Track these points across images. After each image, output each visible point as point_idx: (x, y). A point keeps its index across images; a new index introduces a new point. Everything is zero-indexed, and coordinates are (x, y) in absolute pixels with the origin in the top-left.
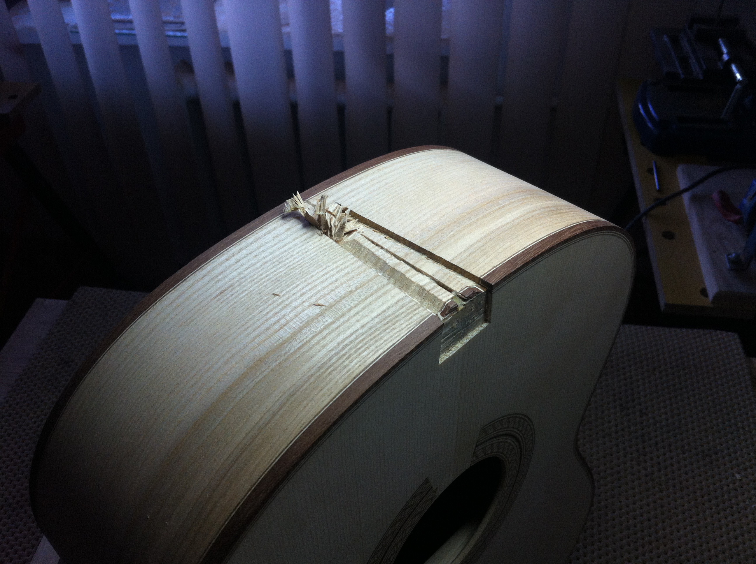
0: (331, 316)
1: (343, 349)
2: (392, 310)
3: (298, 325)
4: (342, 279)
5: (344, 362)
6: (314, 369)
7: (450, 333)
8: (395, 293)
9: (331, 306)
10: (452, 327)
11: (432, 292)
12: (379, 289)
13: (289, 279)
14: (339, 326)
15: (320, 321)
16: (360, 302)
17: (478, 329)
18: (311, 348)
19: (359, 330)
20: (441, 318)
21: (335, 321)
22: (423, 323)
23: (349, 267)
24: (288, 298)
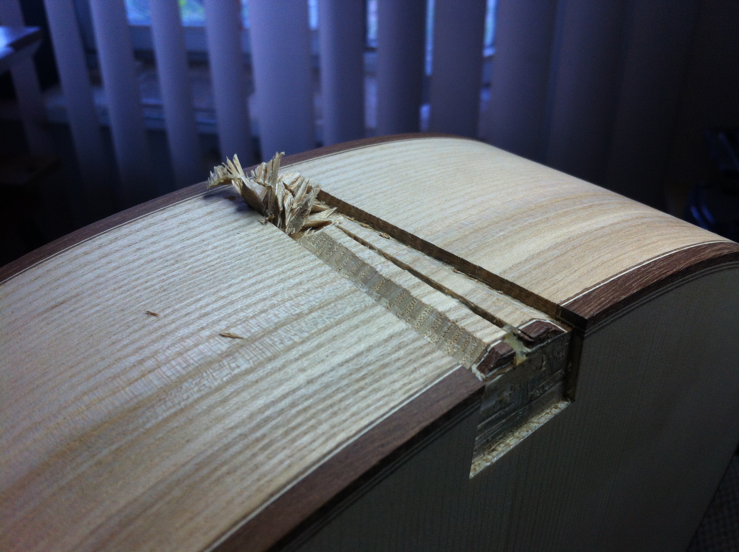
0: (248, 358)
1: (259, 426)
2: (377, 352)
3: (178, 372)
4: (286, 292)
5: (254, 455)
6: (188, 467)
7: (496, 412)
8: (387, 322)
9: (253, 339)
10: (500, 399)
11: (462, 325)
12: (355, 313)
13: (185, 289)
14: (262, 379)
15: (225, 366)
16: (313, 334)
17: (550, 412)
18: (191, 421)
19: (301, 388)
20: (480, 376)
21: (256, 368)
22: (440, 382)
23: (304, 274)
24: (173, 322)
